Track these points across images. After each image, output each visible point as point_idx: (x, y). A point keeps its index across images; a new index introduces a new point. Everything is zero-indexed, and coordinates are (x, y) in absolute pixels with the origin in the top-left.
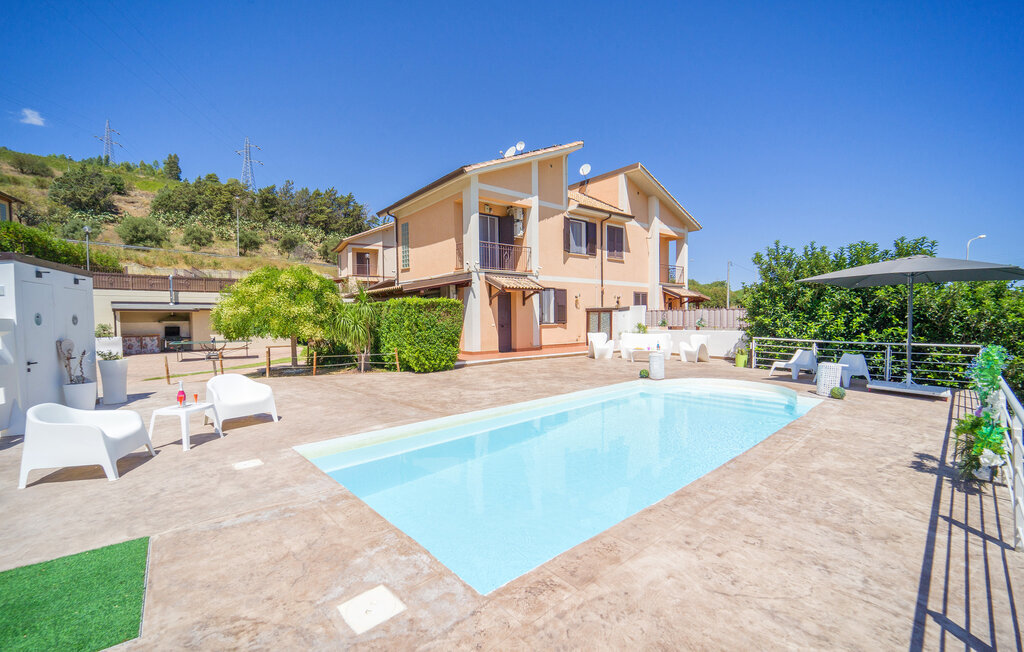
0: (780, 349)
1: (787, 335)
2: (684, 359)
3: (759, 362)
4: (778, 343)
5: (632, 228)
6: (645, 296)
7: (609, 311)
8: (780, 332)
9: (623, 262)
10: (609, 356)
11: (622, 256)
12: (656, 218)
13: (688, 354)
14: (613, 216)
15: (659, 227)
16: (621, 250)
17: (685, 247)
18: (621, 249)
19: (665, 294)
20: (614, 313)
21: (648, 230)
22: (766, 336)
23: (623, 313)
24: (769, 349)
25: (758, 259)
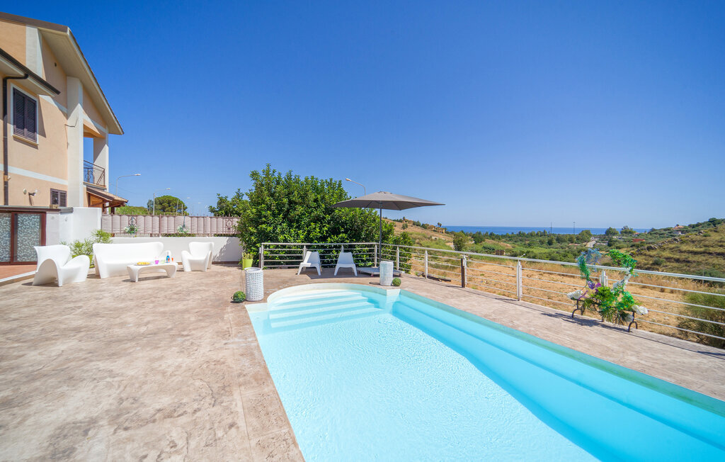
0: (279, 251)
1: (285, 240)
2: (188, 268)
3: (266, 263)
4: (277, 247)
5: (47, 103)
6: (64, 195)
7: (42, 213)
8: (281, 237)
9: (36, 147)
10: (81, 278)
11: (35, 139)
12: (79, 105)
13: (192, 263)
14: (29, 79)
15: (81, 116)
16: (34, 131)
17: (106, 148)
18: (33, 129)
19: (89, 195)
20: (49, 216)
21: (67, 116)
22: (267, 241)
23: (65, 216)
24: (272, 252)
25: (254, 175)
